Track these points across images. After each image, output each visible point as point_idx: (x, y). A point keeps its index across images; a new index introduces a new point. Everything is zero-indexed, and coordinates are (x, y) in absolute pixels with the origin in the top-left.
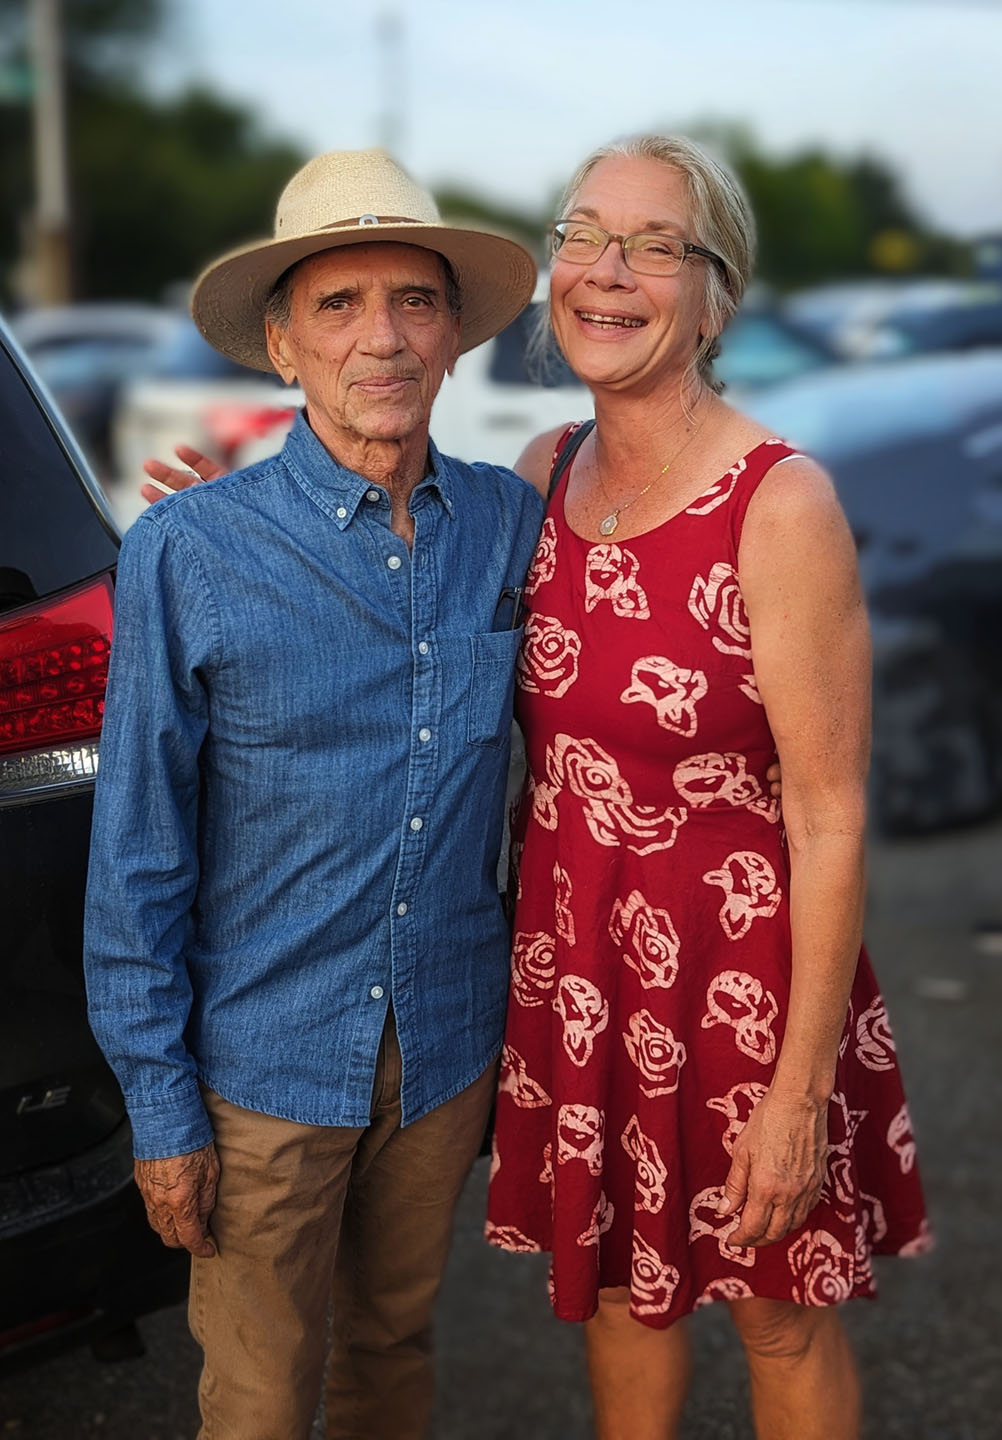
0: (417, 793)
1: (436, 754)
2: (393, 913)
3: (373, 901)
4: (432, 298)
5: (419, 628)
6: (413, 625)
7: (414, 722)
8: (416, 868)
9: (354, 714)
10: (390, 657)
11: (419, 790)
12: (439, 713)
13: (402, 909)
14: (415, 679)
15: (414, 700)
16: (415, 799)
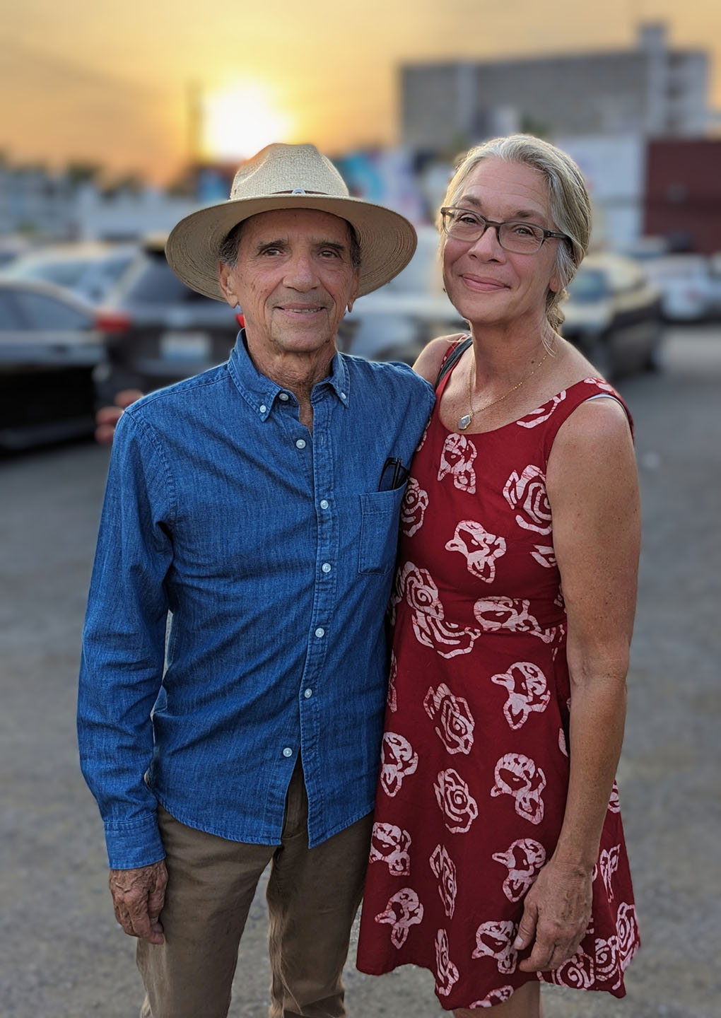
0: (320, 610)
1: (335, 582)
2: (301, 696)
3: (286, 687)
4: (340, 251)
5: (320, 490)
6: (316, 488)
7: (318, 558)
8: (320, 664)
9: (273, 554)
10: (300, 512)
11: (322, 608)
12: (337, 551)
13: (308, 693)
14: (319, 527)
15: (319, 542)
16: (319, 614)
